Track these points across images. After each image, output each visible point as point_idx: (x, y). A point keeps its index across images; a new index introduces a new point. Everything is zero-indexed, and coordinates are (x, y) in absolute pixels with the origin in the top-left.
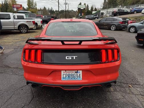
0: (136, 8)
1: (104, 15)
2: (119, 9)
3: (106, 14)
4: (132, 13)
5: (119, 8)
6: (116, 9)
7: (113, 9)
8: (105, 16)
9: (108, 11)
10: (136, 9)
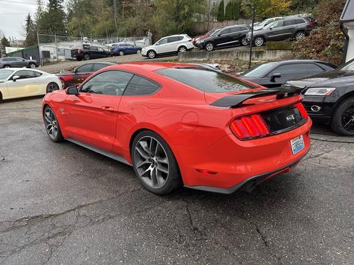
0: (121, 45)
1: (52, 56)
2: (84, 45)
3: (55, 55)
4: (115, 54)
5: (85, 43)
6: (77, 45)
7: (71, 44)
8: (56, 60)
9: (60, 47)
10: (122, 47)
